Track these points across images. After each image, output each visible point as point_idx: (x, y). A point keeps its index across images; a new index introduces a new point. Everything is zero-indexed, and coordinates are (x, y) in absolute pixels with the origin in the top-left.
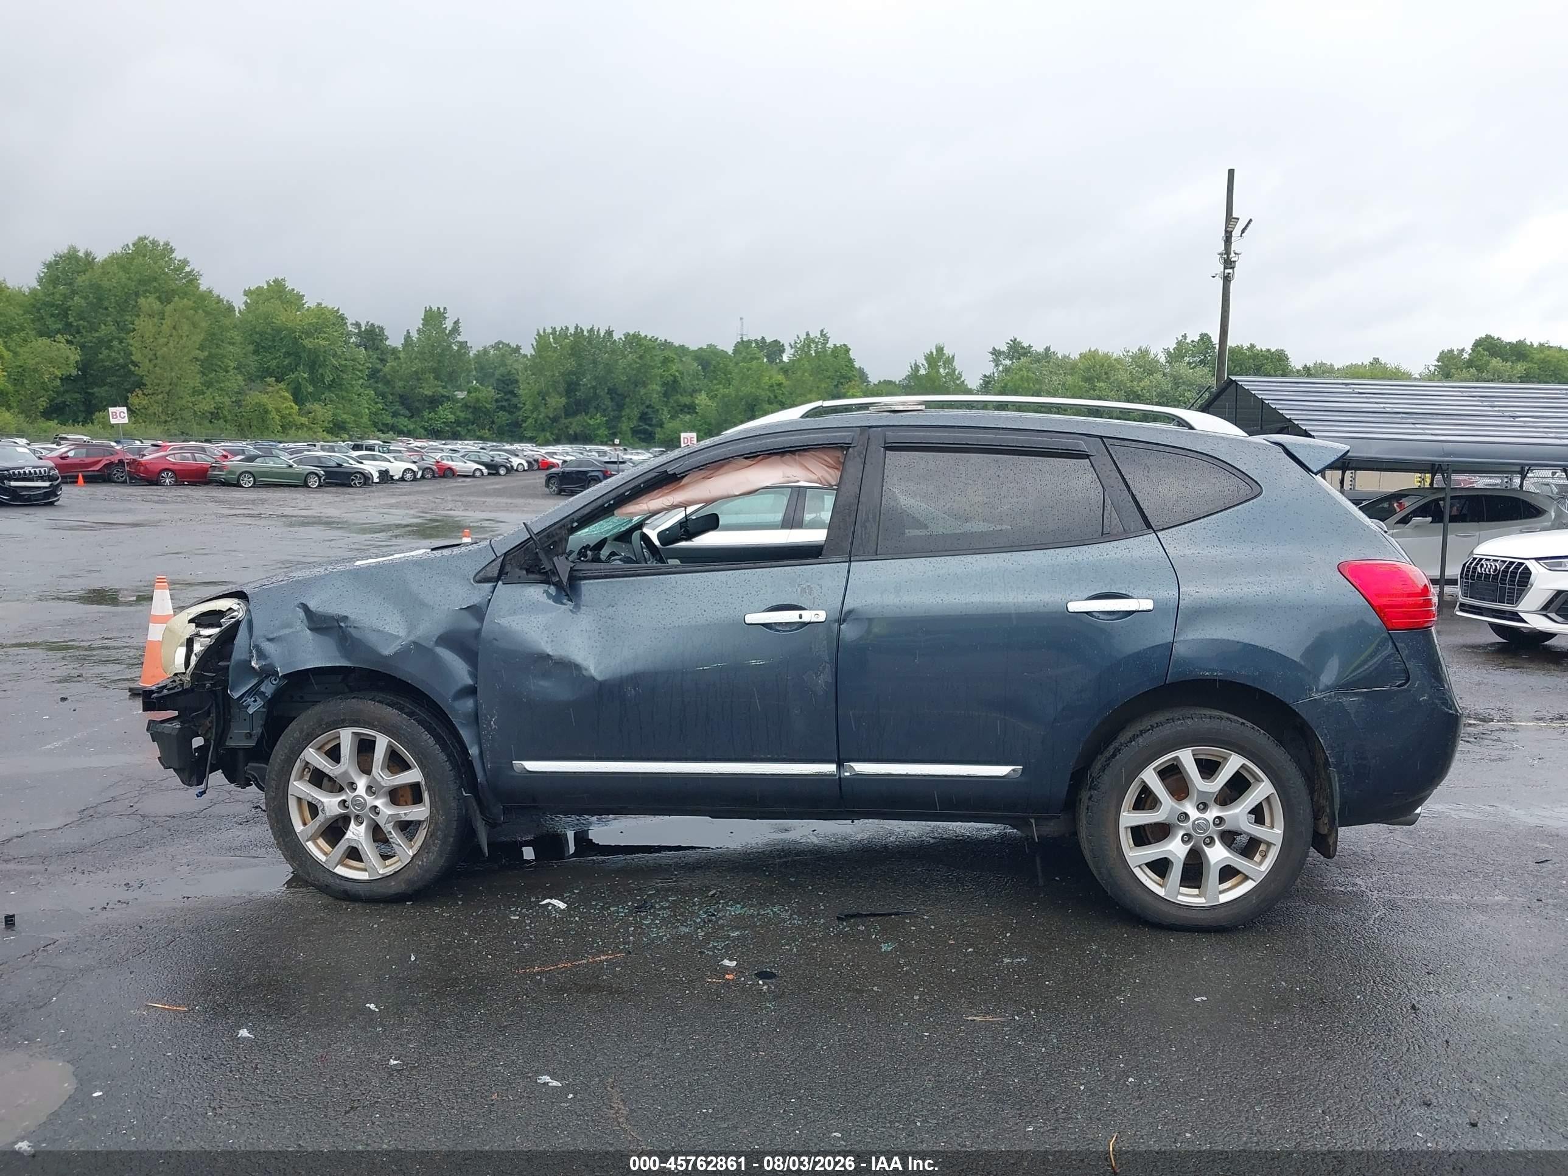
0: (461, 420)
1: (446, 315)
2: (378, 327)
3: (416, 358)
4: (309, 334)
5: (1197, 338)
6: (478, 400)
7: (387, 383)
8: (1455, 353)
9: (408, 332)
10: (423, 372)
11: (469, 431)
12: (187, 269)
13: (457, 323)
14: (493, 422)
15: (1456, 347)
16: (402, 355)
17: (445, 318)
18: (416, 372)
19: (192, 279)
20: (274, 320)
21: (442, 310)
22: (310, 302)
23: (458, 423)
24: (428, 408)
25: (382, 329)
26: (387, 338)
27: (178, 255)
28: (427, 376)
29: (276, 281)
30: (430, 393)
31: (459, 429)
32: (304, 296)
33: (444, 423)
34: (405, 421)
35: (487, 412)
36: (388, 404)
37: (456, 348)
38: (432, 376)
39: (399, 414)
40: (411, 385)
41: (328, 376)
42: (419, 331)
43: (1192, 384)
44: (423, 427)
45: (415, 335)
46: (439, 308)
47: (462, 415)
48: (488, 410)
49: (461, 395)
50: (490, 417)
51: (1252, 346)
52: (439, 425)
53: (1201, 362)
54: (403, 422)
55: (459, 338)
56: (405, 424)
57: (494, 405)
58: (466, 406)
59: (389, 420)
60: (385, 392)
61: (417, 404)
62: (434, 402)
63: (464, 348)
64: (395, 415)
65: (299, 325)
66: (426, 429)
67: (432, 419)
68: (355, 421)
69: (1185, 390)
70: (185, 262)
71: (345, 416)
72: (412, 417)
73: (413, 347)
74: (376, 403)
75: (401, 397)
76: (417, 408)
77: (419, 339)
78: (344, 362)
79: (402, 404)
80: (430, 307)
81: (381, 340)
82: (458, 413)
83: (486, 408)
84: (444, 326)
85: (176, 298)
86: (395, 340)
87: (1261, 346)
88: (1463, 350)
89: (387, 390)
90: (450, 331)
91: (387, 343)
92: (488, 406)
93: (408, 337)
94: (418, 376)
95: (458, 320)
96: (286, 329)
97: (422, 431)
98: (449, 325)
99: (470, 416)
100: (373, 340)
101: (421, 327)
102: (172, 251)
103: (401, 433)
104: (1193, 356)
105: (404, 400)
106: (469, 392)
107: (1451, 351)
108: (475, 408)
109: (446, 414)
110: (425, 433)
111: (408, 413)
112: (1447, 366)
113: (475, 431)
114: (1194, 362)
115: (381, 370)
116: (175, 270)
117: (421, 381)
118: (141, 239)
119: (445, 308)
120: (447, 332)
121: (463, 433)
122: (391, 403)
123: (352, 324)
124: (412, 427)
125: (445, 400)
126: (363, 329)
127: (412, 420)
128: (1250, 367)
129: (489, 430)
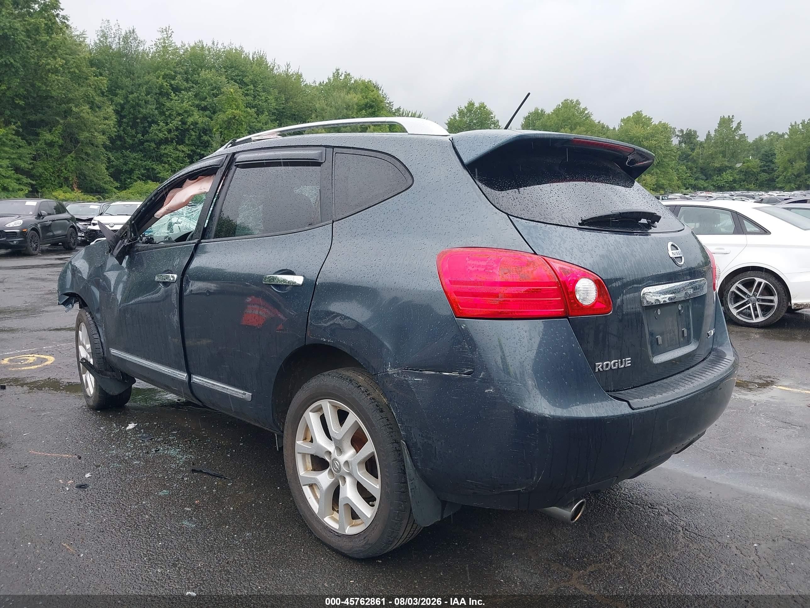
0: (737, 179)
1: (733, 120)
2: (694, 131)
3: (712, 146)
4: (647, 139)
6: (748, 167)
7: (694, 161)
9: (709, 132)
10: (716, 153)
11: (741, 185)
12: (586, 112)
13: (739, 124)
14: (757, 180)
16: (705, 145)
17: (732, 122)
18: (712, 154)
19: (588, 116)
20: (629, 133)
21: (731, 117)
22: (655, 121)
23: (734, 181)
24: (717, 174)
25: (695, 132)
26: (698, 137)
27: (582, 106)
28: (718, 156)
29: (637, 112)
30: (719, 166)
31: (735, 185)
32: (652, 118)
33: (726, 182)
34: (702, 182)
35: (754, 174)
36: (694, 173)
37: (737, 138)
38: (721, 156)
39: (699, 179)
40: (708, 162)
41: (656, 160)
42: (715, 130)
44: (713, 185)
45: (713, 133)
46: (729, 116)
47: (738, 177)
48: (755, 173)
49: (738, 165)
50: (755, 176)
52: (721, 183)
54: (701, 183)
55: (740, 132)
56: (702, 184)
57: (759, 169)
58: (741, 171)
59: (693, 182)
60: (692, 167)
61: (710, 172)
62: (720, 171)
63: (743, 138)
64: (696, 179)
65: (642, 134)
66: (714, 186)
67: (718, 180)
68: (669, 183)
70: (585, 109)
71: (663, 181)
72: (706, 180)
73: (711, 140)
74: (686, 173)
75: (701, 169)
76: (710, 174)
77: (715, 135)
78: (665, 152)
79: (702, 173)
80: (724, 116)
81: (694, 138)
82: (735, 176)
83: (753, 171)
84: (731, 126)
85: (578, 127)
86: (701, 138)
89: (693, 165)
90: (735, 129)
91: (698, 139)
92: (755, 170)
93: (708, 135)
94: (712, 157)
95: (741, 121)
96: (636, 137)
97: (712, 187)
98: (734, 125)
99: (743, 177)
100: (690, 138)
101: (717, 128)
102: (579, 104)
103: (700, 189)
105: (703, 171)
106: (744, 163)
108: (746, 172)
109: (727, 176)
110: (714, 188)
111: (704, 177)
113: (745, 185)
115: (691, 155)
116: (581, 113)
117: (714, 159)
118: (565, 100)
119: (733, 116)
120: (733, 129)
121: (737, 187)
122: (695, 172)
123: (679, 131)
124: (706, 185)
125: (728, 168)
126: (684, 133)
127: (707, 181)
129: (754, 184)
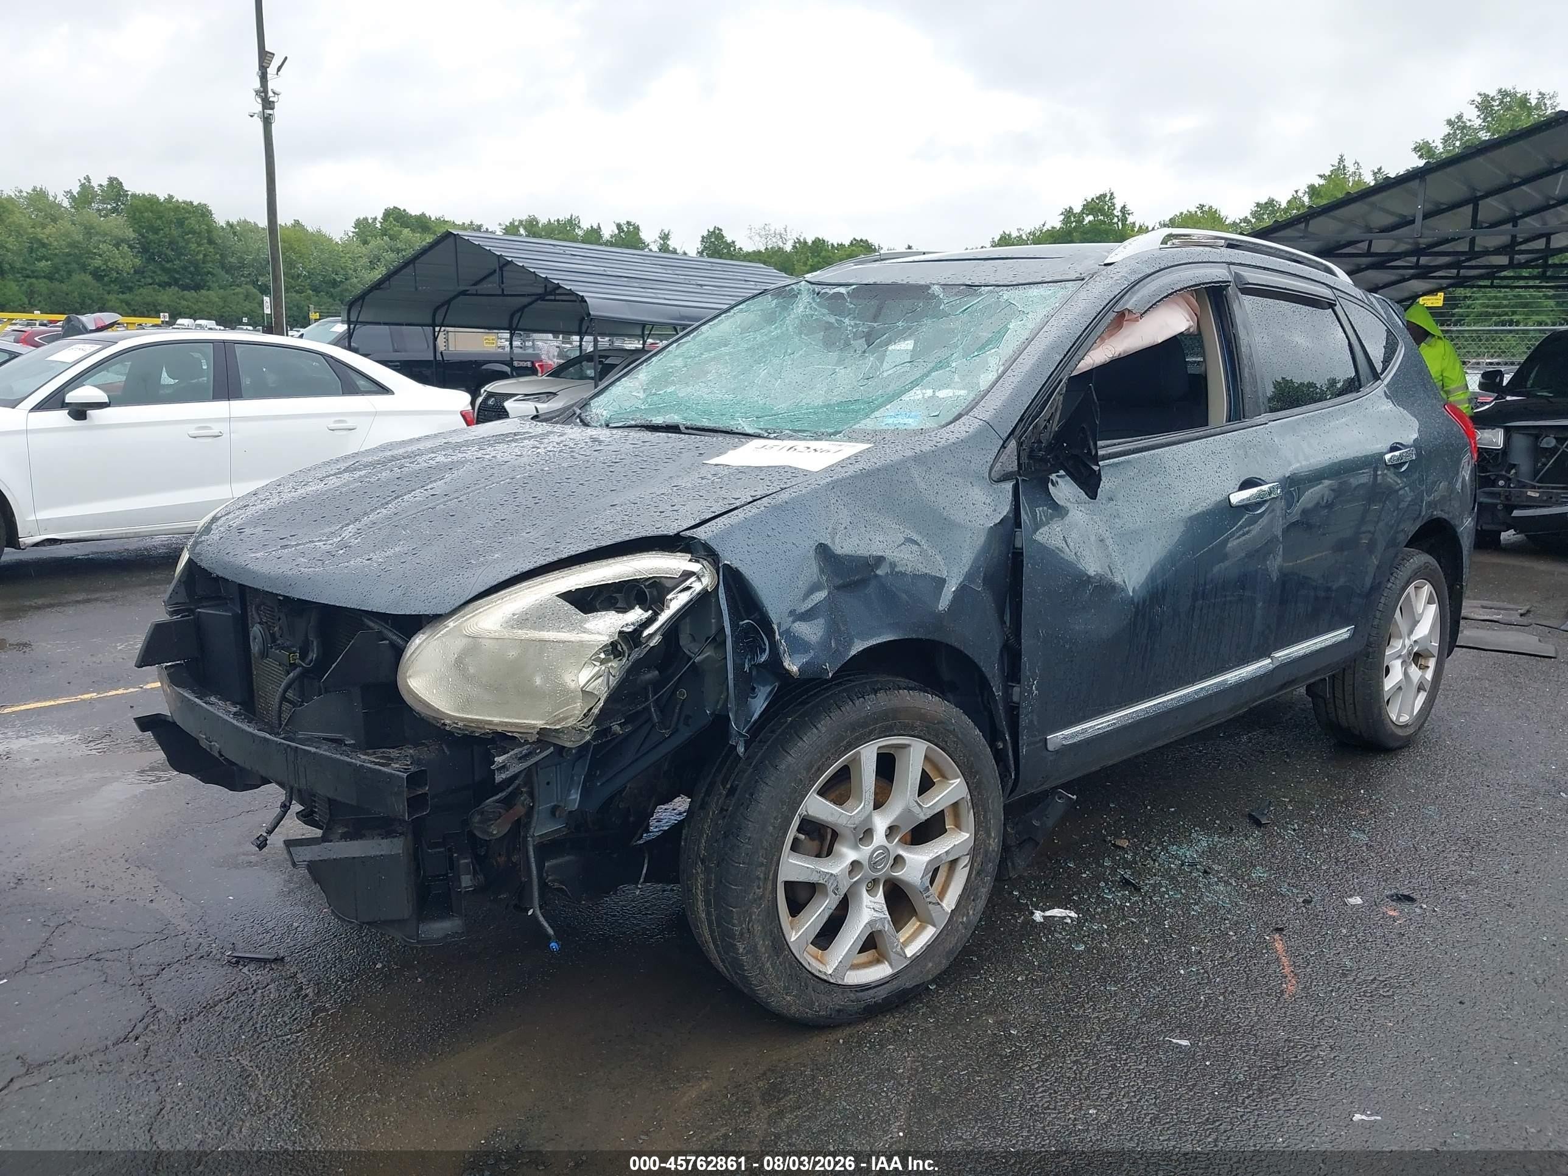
5: (105, 183)
8: (370, 221)
15: (370, 217)
43: (106, 234)
51: (171, 197)
53: (115, 210)
69: (100, 241)
87: (180, 197)
88: (375, 219)
104: (103, 202)
107: (366, 219)
112: (363, 233)
114: (104, 209)
128: (171, 221)
